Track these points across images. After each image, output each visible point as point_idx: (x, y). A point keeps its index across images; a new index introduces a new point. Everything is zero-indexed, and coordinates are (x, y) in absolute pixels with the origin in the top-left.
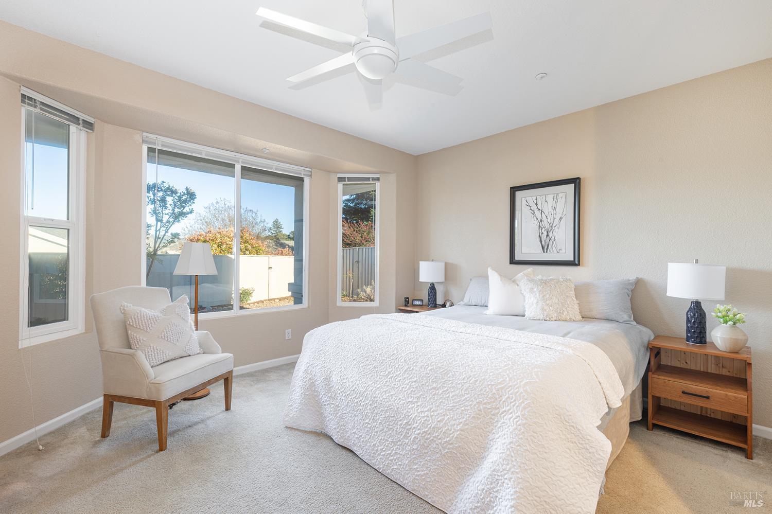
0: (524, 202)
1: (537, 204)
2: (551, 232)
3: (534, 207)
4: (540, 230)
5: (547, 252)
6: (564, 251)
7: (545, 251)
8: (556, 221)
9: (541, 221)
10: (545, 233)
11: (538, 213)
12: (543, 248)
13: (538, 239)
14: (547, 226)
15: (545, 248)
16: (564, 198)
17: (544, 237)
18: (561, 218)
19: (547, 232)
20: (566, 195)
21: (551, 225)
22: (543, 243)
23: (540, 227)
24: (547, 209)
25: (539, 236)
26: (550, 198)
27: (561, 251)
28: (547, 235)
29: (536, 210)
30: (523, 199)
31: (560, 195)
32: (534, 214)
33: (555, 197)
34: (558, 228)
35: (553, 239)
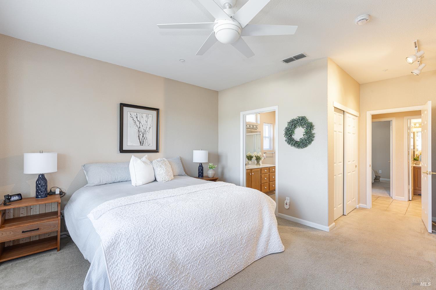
0: (129, 115)
1: (137, 117)
2: (145, 134)
3: (135, 119)
4: (139, 133)
5: (143, 145)
6: (151, 145)
7: (142, 145)
8: (148, 129)
9: (139, 127)
10: (142, 135)
11: (138, 123)
12: (140, 143)
13: (138, 138)
14: (143, 131)
15: (141, 143)
16: (151, 117)
17: (141, 136)
18: (150, 128)
19: (143, 134)
20: (152, 116)
21: (145, 131)
22: (141, 140)
23: (139, 131)
24: (143, 122)
25: (138, 136)
26: (144, 115)
27: (150, 145)
28: (143, 136)
29: (137, 121)
30: (128, 113)
31: (150, 115)
32: (135, 122)
33: (147, 116)
34: (149, 132)
35: (146, 138)
